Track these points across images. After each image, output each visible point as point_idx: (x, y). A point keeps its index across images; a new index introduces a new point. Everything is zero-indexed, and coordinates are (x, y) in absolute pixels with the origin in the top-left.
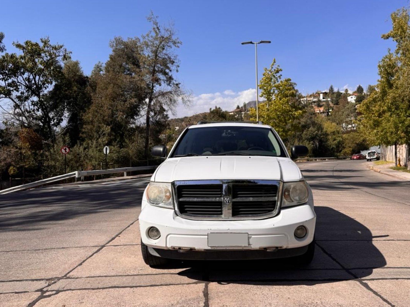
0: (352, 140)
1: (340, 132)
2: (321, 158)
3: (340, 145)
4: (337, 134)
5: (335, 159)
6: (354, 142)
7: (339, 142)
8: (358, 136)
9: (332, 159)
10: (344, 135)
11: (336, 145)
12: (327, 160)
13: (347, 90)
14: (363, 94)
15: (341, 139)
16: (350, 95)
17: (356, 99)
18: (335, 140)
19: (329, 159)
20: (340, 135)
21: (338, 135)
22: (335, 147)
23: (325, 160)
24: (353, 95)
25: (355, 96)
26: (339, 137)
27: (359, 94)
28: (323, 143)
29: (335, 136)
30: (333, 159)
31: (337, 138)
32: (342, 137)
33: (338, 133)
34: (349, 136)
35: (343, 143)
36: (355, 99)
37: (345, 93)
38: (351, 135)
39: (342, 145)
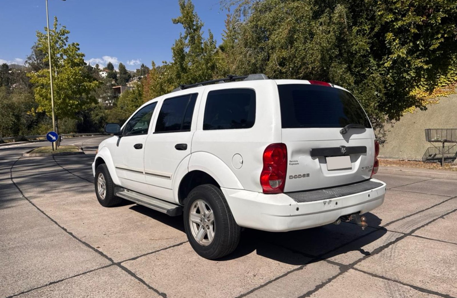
0: (115, 116)
1: (102, 108)
2: (87, 134)
3: (103, 121)
4: (99, 109)
5: (101, 135)
6: (117, 118)
7: (102, 118)
8: (121, 112)
9: (97, 135)
10: (107, 111)
11: (98, 120)
12: (92, 136)
13: (97, 66)
14: (114, 71)
15: (104, 115)
16: (101, 71)
17: (108, 75)
18: (97, 115)
19: (95, 135)
20: (102, 111)
21: (101, 110)
22: (98, 122)
23: (91, 135)
24: (104, 71)
25: (106, 72)
26: (101, 112)
27: (110, 71)
28: (88, 119)
29: (97, 111)
30: (99, 135)
31: (99, 114)
32: (104, 113)
33: (101, 109)
34: (111, 112)
35: (106, 119)
36: (106, 75)
37: (95, 68)
38: (114, 111)
39: (105, 121)
